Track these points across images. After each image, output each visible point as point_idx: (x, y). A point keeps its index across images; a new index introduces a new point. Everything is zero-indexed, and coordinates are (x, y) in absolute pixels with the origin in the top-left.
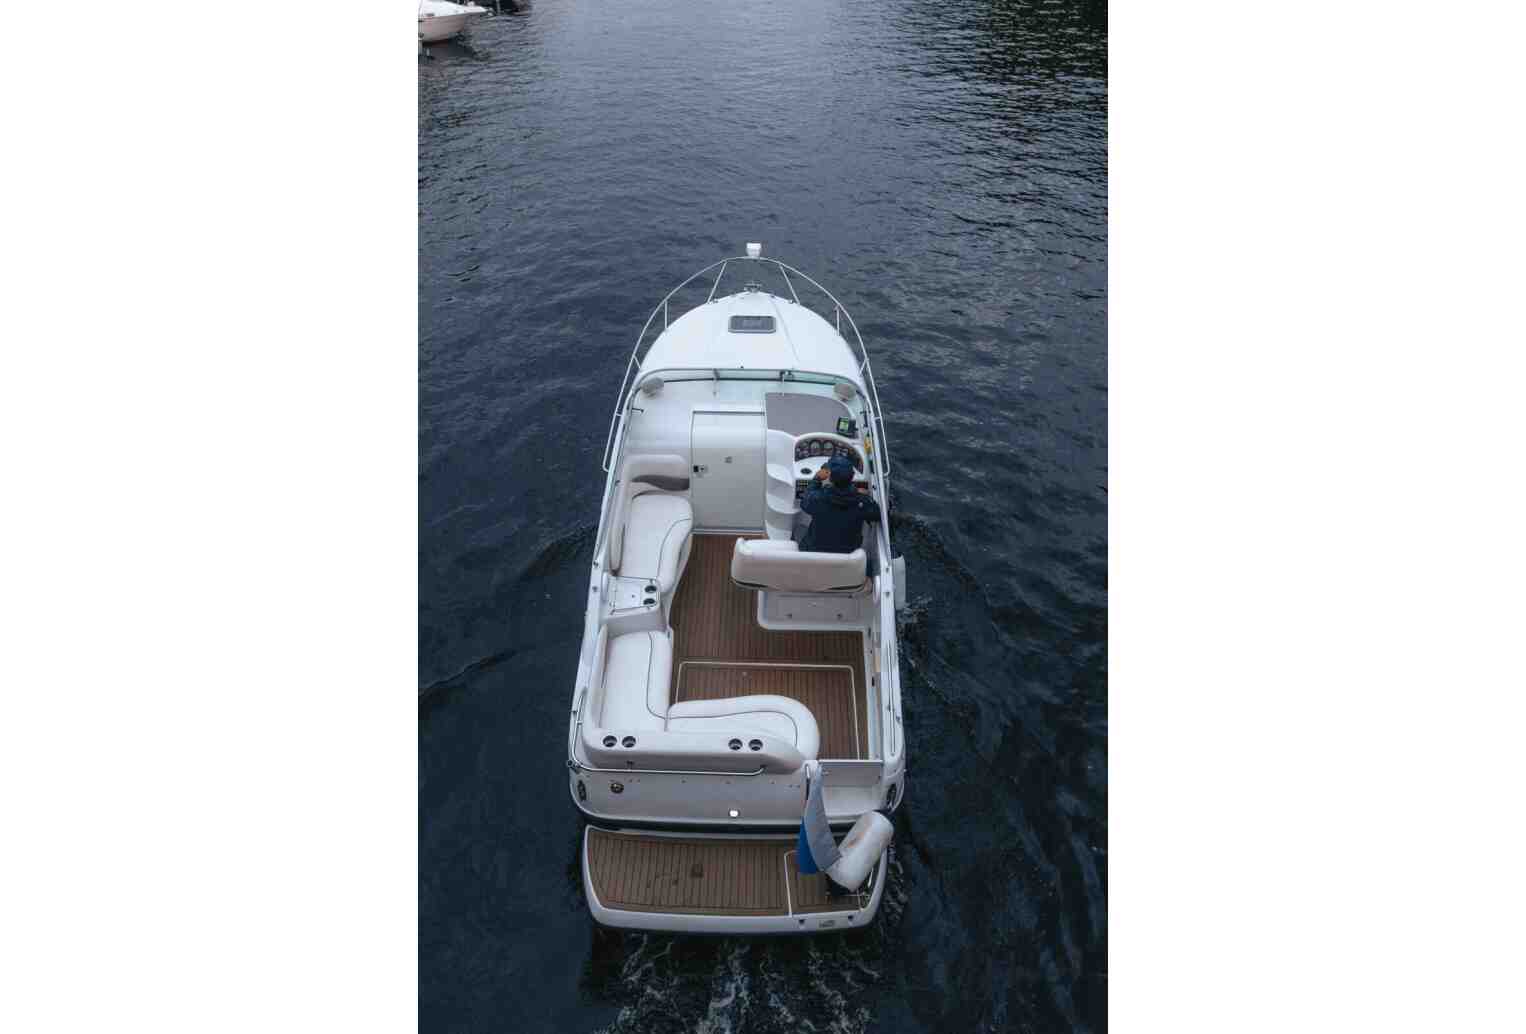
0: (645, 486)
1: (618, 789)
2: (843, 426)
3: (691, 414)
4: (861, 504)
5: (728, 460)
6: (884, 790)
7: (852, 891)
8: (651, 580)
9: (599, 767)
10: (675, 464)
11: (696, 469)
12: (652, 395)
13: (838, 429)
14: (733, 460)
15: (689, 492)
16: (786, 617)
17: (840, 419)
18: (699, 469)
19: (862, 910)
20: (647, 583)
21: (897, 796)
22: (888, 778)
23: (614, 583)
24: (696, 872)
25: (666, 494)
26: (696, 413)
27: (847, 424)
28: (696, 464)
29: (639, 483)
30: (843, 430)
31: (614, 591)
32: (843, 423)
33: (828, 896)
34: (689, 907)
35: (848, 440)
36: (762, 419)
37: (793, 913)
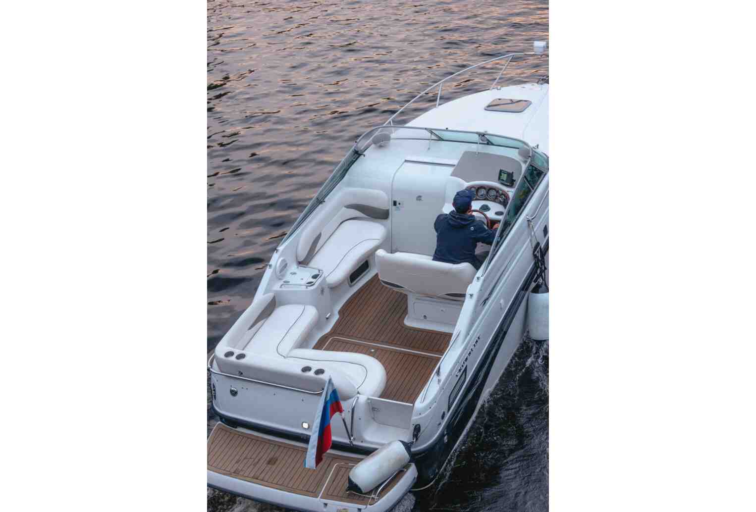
0: (357, 213)
1: (234, 393)
2: (504, 177)
3: (403, 160)
4: (472, 228)
5: (419, 198)
6: (412, 428)
7: (363, 491)
8: (319, 271)
9: (222, 372)
10: (380, 198)
11: (395, 203)
12: (381, 146)
13: (499, 178)
14: (422, 198)
15: (388, 221)
16: (422, 318)
17: (501, 171)
18: (397, 204)
19: (368, 506)
20: (316, 272)
21: (422, 435)
22: (415, 419)
23: (293, 268)
24: (272, 461)
25: (372, 221)
26: (406, 161)
27: (506, 175)
28: (395, 200)
29: (353, 210)
30: (503, 180)
31: (291, 273)
32: (503, 174)
33: (347, 491)
34: (256, 479)
35: (505, 189)
36: (451, 169)
37: (321, 498)
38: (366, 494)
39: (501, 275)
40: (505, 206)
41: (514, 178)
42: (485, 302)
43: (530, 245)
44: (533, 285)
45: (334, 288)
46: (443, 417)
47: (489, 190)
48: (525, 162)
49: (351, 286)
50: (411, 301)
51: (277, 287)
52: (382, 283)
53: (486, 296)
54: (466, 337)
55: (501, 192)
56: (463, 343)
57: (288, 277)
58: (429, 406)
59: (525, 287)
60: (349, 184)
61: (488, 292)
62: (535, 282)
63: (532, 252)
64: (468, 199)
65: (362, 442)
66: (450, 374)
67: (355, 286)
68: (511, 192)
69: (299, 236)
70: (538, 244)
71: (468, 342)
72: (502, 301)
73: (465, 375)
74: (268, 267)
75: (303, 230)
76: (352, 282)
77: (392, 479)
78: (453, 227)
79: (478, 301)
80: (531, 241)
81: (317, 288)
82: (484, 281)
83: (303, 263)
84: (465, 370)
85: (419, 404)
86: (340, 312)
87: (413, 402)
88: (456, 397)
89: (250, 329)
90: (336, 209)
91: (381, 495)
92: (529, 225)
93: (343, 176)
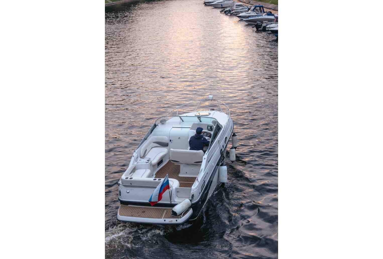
0: (157, 145)
1: (128, 192)
2: (209, 128)
3: (172, 127)
4: (202, 139)
5: (179, 138)
6: (191, 195)
7: (178, 214)
10: (165, 139)
11: (170, 141)
12: (163, 124)
13: (207, 129)
14: (181, 138)
15: (168, 147)
16: (185, 173)
17: (208, 126)
18: (171, 141)
19: (180, 219)
20: (148, 159)
21: (194, 198)
22: (192, 192)
23: (139, 159)
24: (144, 212)
25: (163, 147)
26: (173, 127)
27: (210, 127)
28: (171, 139)
29: (155, 144)
30: (209, 129)
31: (139, 160)
32: (208, 127)
33: (172, 215)
34: (139, 216)
35: (210, 132)
36: (190, 129)
37: (163, 218)
38: (178, 216)
39: (211, 157)
40: (210, 137)
41: (212, 128)
42: (209, 161)
43: (219, 149)
44: (221, 164)
45: (154, 166)
46: (200, 193)
47: (204, 133)
48: (215, 125)
49: (158, 167)
50: (182, 167)
51: (136, 163)
52: (172, 161)
53: (209, 160)
54: (205, 170)
55: (208, 133)
56: (204, 172)
57: (138, 161)
58: (196, 188)
59: (218, 165)
60: (154, 135)
61: (209, 159)
62: (221, 162)
63: (220, 151)
64: (201, 130)
65: (174, 202)
66: (201, 180)
67: (159, 167)
68: (212, 133)
69: (141, 148)
70: (221, 150)
71: (205, 172)
72: (213, 164)
73: (205, 184)
74: (133, 157)
75: (142, 147)
76: (158, 165)
77: (186, 211)
78: (197, 139)
79: (207, 160)
80: (219, 148)
81: (149, 164)
82: (208, 155)
83: (143, 157)
84: (205, 182)
85: (194, 187)
86: (155, 175)
87: (191, 187)
88: (203, 187)
89: (130, 174)
90: (150, 143)
91: (183, 216)
92: (219, 143)
93: (151, 132)
